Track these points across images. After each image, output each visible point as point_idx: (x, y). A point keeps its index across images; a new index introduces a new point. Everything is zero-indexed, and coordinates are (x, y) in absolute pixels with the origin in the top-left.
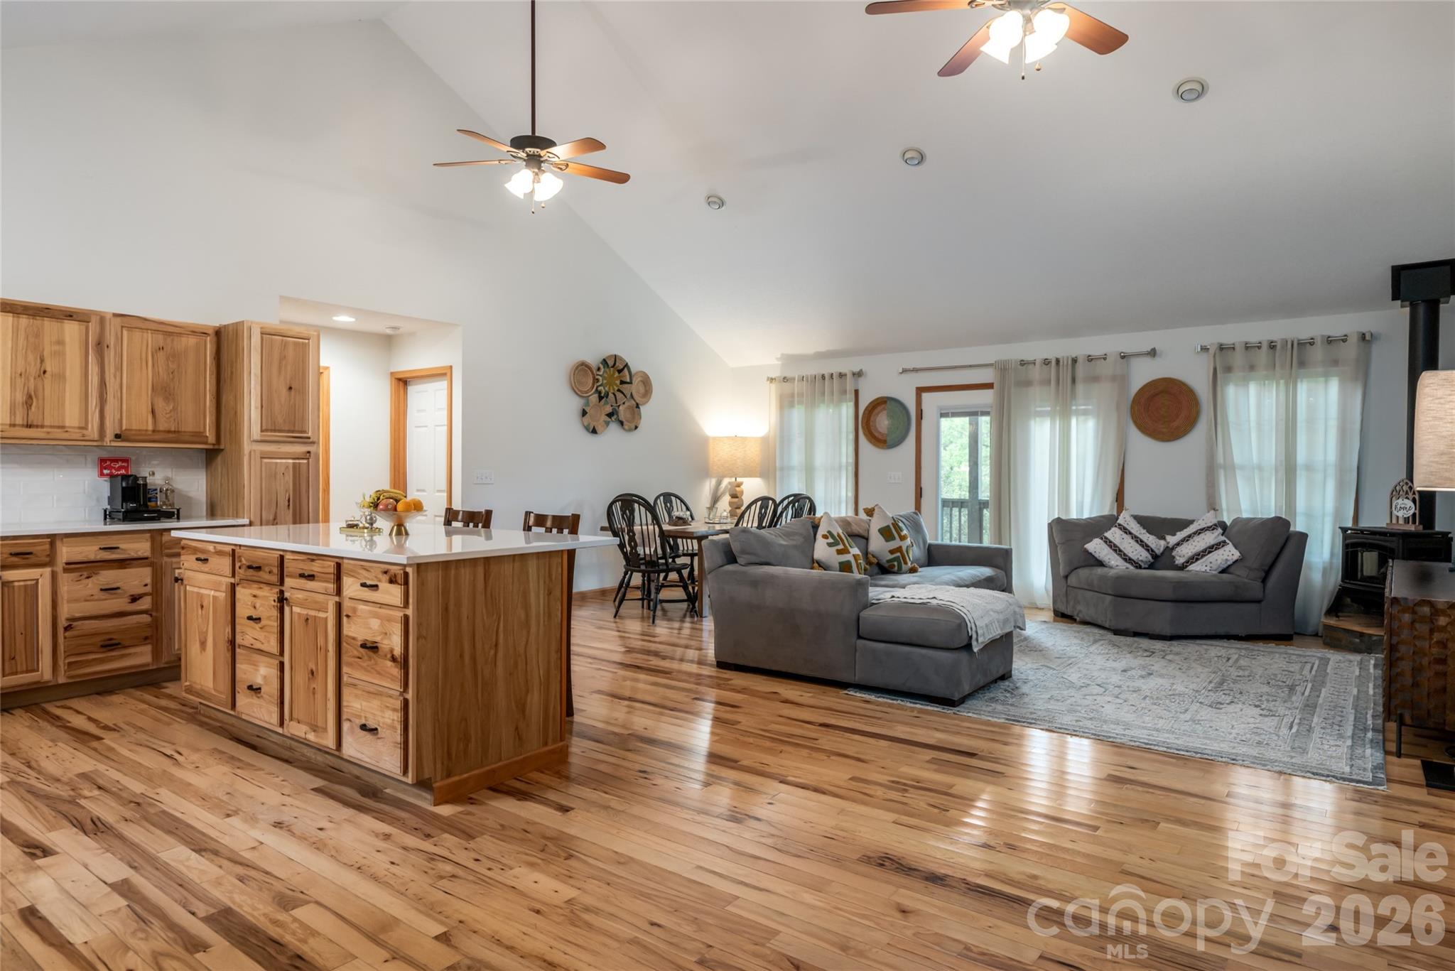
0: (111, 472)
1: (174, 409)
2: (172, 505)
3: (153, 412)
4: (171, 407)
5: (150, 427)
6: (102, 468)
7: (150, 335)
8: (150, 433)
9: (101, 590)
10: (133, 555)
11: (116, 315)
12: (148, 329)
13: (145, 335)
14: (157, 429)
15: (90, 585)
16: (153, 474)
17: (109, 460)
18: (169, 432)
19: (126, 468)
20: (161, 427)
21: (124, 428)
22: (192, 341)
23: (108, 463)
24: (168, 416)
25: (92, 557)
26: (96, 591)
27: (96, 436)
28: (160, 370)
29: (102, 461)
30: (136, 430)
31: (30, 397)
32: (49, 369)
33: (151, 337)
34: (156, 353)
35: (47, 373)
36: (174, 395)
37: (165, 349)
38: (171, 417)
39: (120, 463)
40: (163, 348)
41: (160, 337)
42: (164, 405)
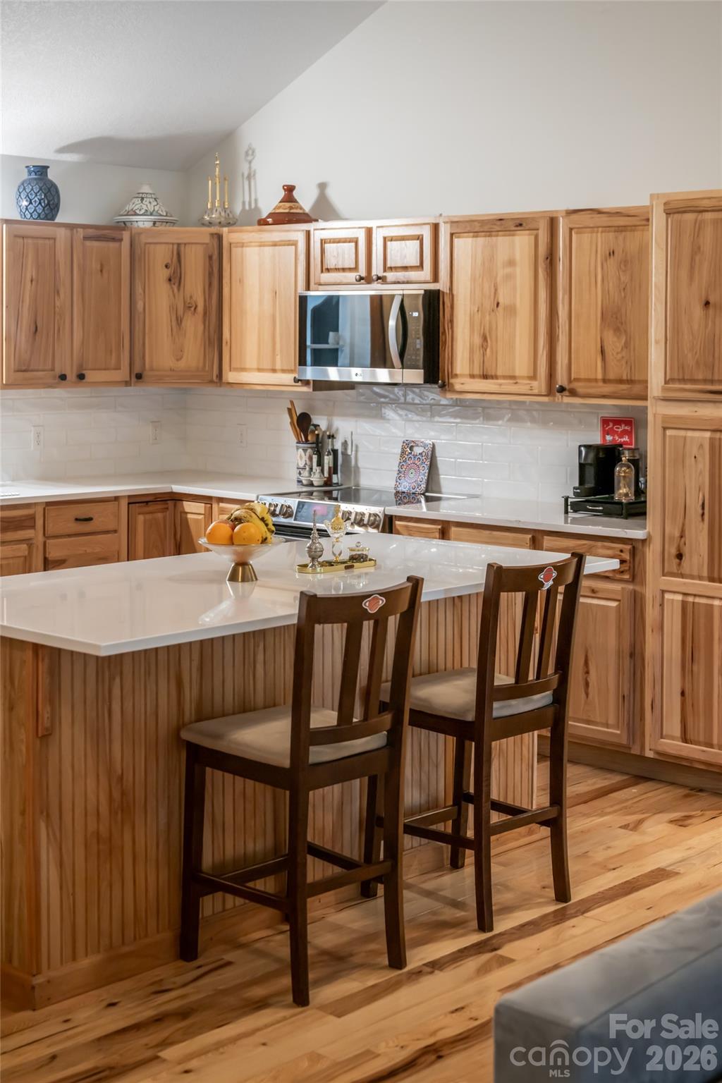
0: (613, 440)
1: (626, 345)
3: (603, 352)
4: (621, 343)
5: (599, 375)
6: (604, 433)
7: (599, 234)
8: (600, 383)
11: (569, 212)
12: (598, 227)
13: (596, 235)
14: (607, 377)
17: (613, 421)
18: (621, 381)
19: (630, 434)
20: (611, 376)
23: (611, 425)
24: (620, 356)
27: (543, 390)
28: (611, 285)
29: (605, 422)
30: (584, 380)
31: (485, 339)
32: (501, 301)
33: (602, 237)
34: (606, 260)
35: (500, 304)
36: (625, 323)
37: (616, 254)
38: (623, 357)
39: (623, 426)
40: (613, 252)
41: (611, 235)
42: (615, 339)
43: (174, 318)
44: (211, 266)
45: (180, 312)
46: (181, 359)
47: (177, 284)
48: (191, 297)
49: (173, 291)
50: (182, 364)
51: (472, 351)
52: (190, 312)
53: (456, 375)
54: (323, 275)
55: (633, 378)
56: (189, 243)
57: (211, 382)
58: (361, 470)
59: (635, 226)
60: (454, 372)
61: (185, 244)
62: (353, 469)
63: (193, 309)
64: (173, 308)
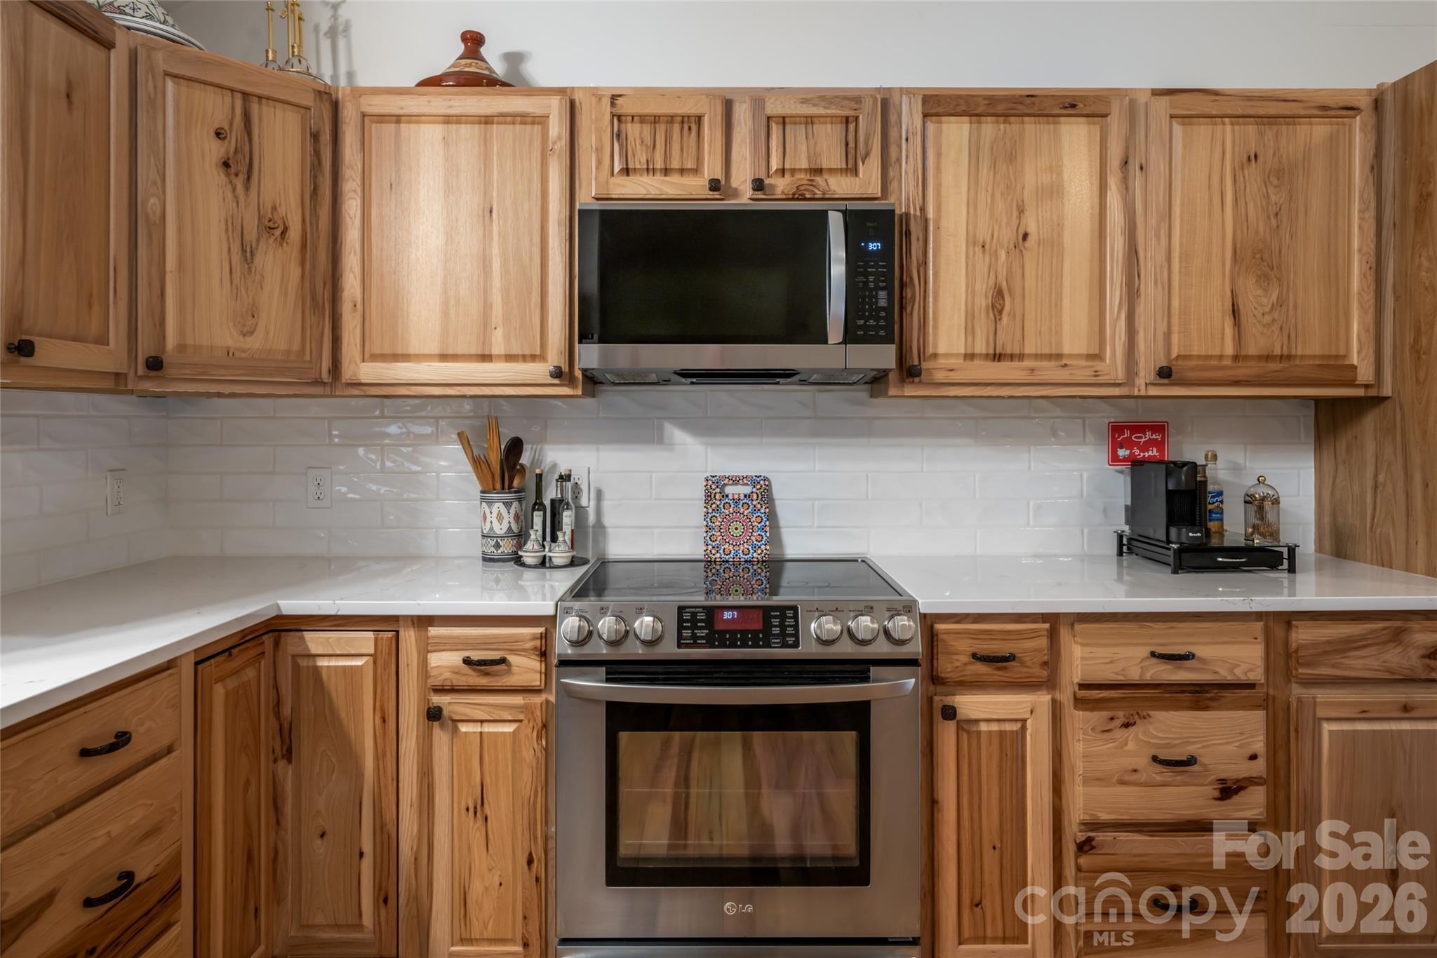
0: (1132, 454)
1: (1281, 303)
2: (1274, 534)
3: (1235, 312)
4: (1274, 297)
5: (1229, 350)
6: (1115, 446)
7: (1229, 128)
8: (1228, 362)
9: (1155, 759)
10: (1225, 675)
11: (1157, 93)
12: (1223, 117)
13: (1220, 127)
14: (1243, 353)
15: (1131, 746)
16: (1215, 457)
17: (1128, 427)
18: (1268, 358)
19: (1160, 445)
20: (1252, 351)
21: (1174, 354)
22: (1320, 131)
23: (1127, 434)
24: (1267, 319)
25: (1134, 675)
26: (1143, 762)
27: (1120, 375)
28: (1251, 207)
29: (1116, 429)
30: (1199, 357)
31: (999, 293)
32: (1032, 229)
33: (1233, 131)
34: (1243, 169)
35: (1030, 238)
36: (1279, 267)
37: (1261, 159)
38: (1274, 320)
39: (1148, 434)
40: (1256, 156)
41: (1251, 130)
42: (1259, 292)
43: (236, 248)
44: (317, 154)
45: (251, 233)
46: (251, 333)
47: (242, 177)
48: (274, 208)
49: (234, 190)
50: (254, 343)
51: (970, 317)
52: (271, 240)
53: (935, 356)
54: (613, 180)
55: (1293, 353)
56: (268, 98)
57: (318, 382)
58: (610, 530)
59: (1293, 117)
60: (931, 350)
61: (260, 97)
62: (591, 530)
63: (278, 232)
64: (233, 227)
